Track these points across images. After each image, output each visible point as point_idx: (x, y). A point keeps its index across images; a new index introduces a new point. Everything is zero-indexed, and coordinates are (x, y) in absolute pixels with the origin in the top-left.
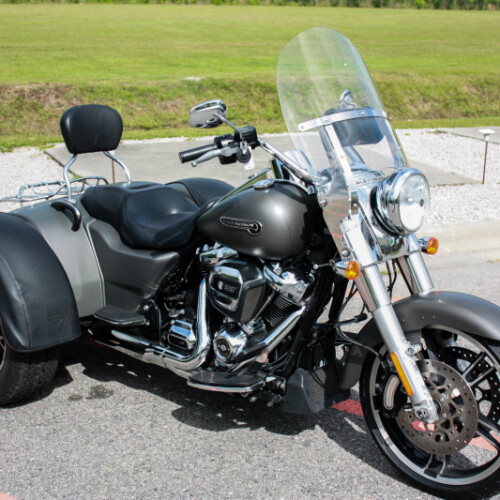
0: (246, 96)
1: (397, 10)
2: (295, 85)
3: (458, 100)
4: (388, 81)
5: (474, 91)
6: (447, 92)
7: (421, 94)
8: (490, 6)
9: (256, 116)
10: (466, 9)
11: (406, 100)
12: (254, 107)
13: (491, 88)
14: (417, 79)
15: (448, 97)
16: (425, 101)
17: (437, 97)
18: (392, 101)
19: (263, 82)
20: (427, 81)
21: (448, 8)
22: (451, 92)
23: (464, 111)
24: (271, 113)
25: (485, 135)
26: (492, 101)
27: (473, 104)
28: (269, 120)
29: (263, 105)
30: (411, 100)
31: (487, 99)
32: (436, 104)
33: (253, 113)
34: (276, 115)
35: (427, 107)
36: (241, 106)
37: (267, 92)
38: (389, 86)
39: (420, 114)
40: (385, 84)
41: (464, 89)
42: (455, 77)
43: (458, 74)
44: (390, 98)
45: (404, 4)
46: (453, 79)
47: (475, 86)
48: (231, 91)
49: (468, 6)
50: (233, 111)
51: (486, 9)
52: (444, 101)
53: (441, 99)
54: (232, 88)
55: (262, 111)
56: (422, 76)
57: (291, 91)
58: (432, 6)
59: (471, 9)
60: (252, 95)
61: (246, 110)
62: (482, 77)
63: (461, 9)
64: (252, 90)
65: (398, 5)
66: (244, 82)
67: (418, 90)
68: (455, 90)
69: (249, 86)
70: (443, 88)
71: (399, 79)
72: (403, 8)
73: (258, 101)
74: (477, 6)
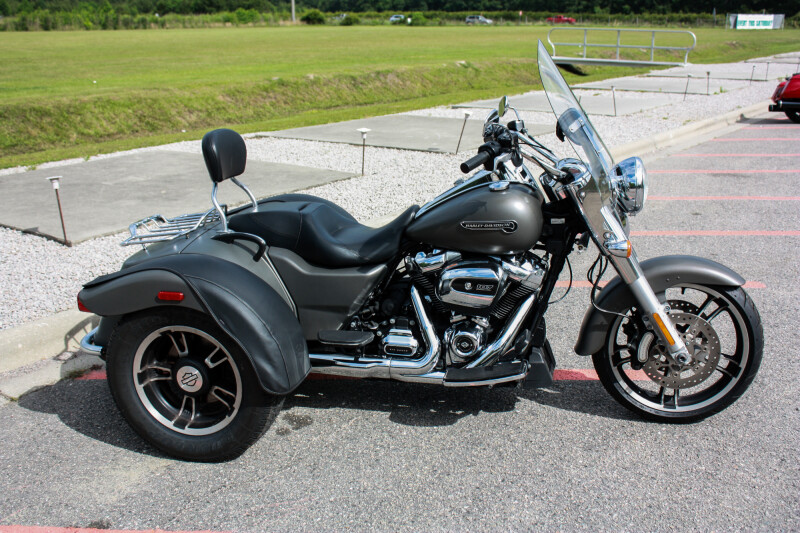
0: (23, 122)
1: (67, 33)
2: (70, 106)
3: (218, 109)
4: (153, 96)
5: (229, 99)
6: (206, 101)
7: (186, 106)
8: (153, 25)
9: (39, 141)
10: (131, 29)
11: (174, 112)
12: (35, 132)
13: (243, 96)
14: (178, 93)
15: (209, 107)
16: (191, 112)
17: (200, 108)
18: (162, 114)
19: (36, 106)
20: (187, 94)
21: (115, 28)
22: (210, 101)
23: (226, 118)
24: (52, 136)
25: (363, 133)
26: (245, 107)
27: (231, 111)
28: (53, 143)
29: (42, 129)
30: (178, 113)
31: (241, 106)
32: (200, 114)
33: (35, 138)
34: (59, 138)
35: (193, 118)
36: (20, 132)
37: (43, 115)
38: (155, 101)
39: (190, 124)
40: (151, 99)
41: (220, 98)
42: (209, 88)
43: (211, 85)
44: (158, 112)
45: (73, 27)
46: (208, 90)
47: (228, 95)
48: (5, 117)
49: (133, 26)
50: (14, 137)
51: (150, 28)
52: (207, 110)
53: (204, 109)
54: (6, 115)
55: (43, 134)
56: (180, 89)
57: (68, 112)
58: (100, 27)
59: (136, 28)
60: (29, 120)
61: (26, 135)
62: (232, 87)
63: (127, 29)
64: (28, 115)
65: (67, 27)
66: (17, 107)
67: (182, 103)
68: (213, 100)
69: (25, 111)
70: (203, 98)
71: (162, 94)
72: (72, 30)
73: (35, 126)
74: (141, 26)
